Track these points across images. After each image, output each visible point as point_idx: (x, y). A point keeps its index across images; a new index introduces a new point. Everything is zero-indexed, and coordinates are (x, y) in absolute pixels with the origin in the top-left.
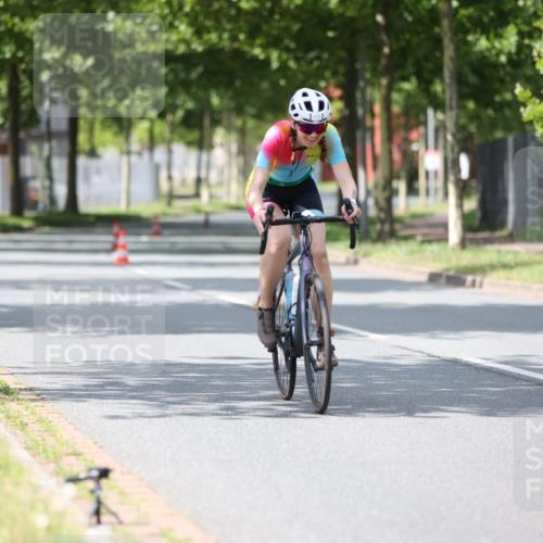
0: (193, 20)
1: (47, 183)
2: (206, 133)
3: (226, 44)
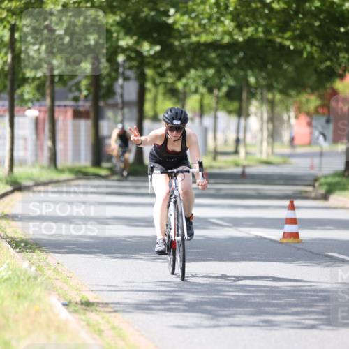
0: (235, 17)
2: (244, 104)
3: (261, 35)
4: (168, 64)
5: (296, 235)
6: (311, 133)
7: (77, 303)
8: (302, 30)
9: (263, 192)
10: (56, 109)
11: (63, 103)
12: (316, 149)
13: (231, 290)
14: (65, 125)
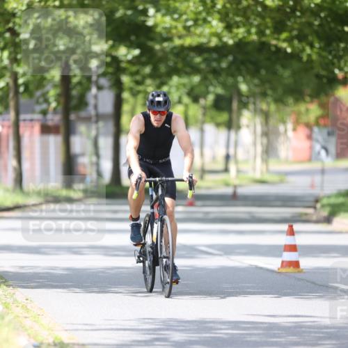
0: (224, 16)
1: (94, 159)
2: (234, 116)
3: (254, 37)
4: (147, 70)
5: (296, 264)
6: (311, 148)
7: (49, 345)
8: (300, 30)
9: (257, 215)
10: (21, 124)
11: (28, 116)
12: (316, 166)
13: (223, 327)
14: (32, 142)
